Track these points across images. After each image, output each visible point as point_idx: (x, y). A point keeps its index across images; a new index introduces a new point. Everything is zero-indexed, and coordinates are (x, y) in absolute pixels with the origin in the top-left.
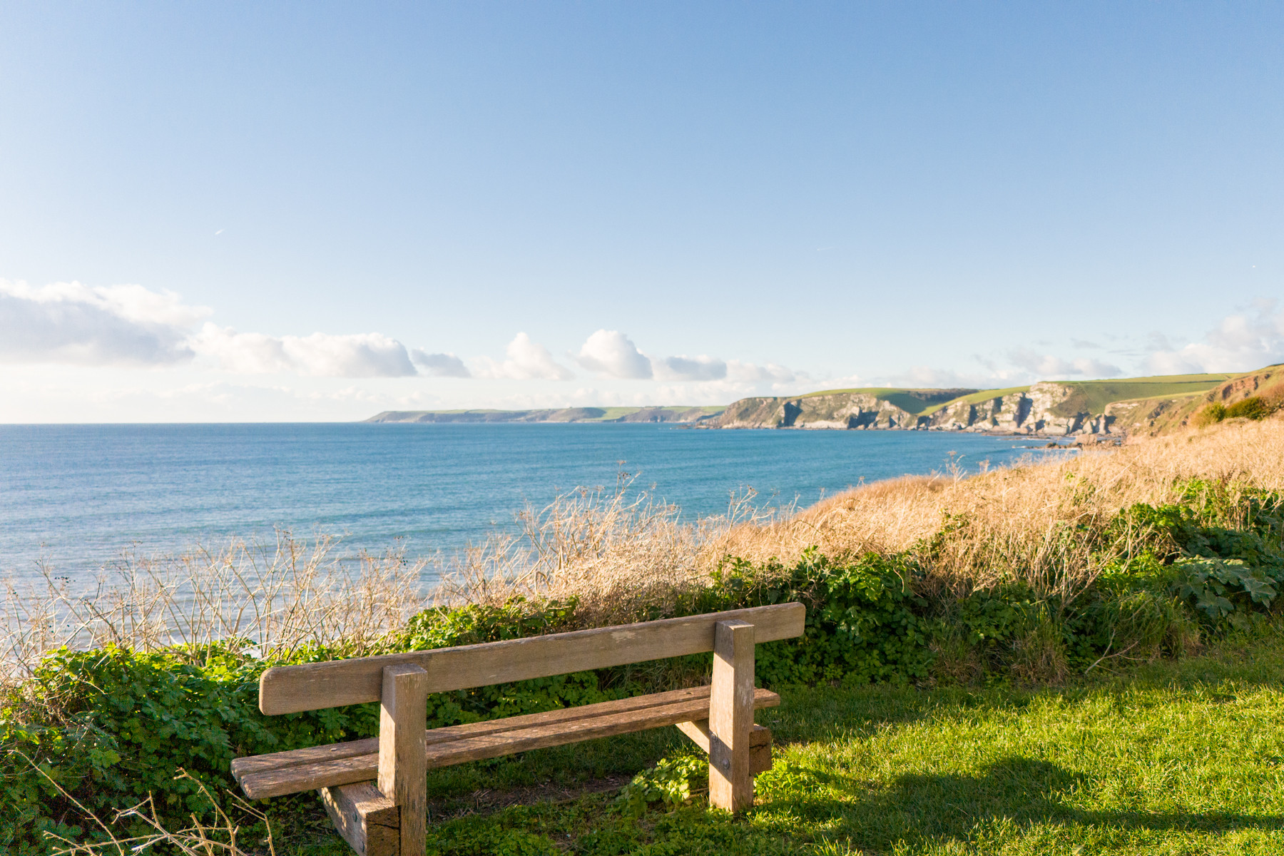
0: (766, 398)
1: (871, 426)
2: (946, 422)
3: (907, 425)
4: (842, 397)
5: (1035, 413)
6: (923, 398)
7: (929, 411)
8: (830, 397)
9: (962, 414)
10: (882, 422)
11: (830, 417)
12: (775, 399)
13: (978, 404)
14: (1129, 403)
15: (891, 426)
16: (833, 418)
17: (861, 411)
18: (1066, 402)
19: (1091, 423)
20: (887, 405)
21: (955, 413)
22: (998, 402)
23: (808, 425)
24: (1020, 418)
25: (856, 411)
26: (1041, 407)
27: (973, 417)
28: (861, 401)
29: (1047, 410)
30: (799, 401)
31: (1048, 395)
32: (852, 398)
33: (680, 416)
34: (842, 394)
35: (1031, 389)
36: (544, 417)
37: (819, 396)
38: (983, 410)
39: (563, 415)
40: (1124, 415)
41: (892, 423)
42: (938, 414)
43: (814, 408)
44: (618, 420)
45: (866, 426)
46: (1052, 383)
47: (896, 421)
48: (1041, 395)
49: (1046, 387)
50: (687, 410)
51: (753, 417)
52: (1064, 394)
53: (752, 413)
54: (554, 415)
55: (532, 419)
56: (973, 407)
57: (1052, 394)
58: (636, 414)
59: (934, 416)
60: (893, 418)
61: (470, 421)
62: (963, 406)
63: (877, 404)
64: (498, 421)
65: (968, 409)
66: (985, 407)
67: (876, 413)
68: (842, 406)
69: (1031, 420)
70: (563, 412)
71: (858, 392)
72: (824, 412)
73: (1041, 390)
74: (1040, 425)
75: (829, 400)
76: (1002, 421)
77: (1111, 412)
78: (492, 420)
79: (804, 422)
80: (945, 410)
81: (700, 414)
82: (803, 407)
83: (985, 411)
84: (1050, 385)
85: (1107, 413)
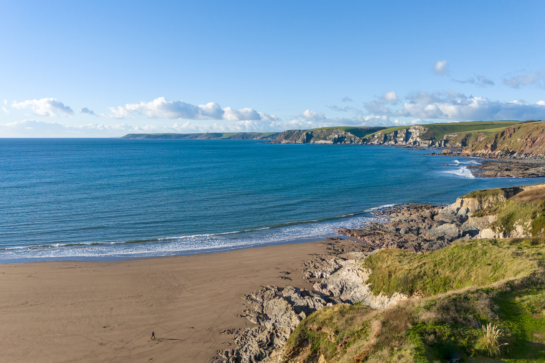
0: (296, 130)
1: (343, 143)
2: (374, 141)
3: (358, 142)
4: (330, 130)
5: (412, 138)
6: (364, 131)
7: (367, 136)
8: (325, 130)
9: (381, 138)
10: (347, 141)
11: (325, 139)
12: (300, 131)
13: (388, 134)
14: (454, 135)
15: (351, 143)
16: (326, 139)
17: (338, 136)
18: (426, 133)
19: (439, 143)
20: (349, 134)
21: (378, 137)
22: (396, 133)
23: (316, 142)
24: (406, 139)
25: (336, 136)
26: (415, 135)
27: (386, 139)
28: (338, 132)
29: (418, 137)
30: (312, 132)
31: (418, 130)
32: (334, 131)
33: (254, 137)
34: (330, 129)
35: (411, 128)
36: (196, 137)
37: (320, 130)
38: (390, 136)
39: (205, 136)
40: (452, 139)
41: (351, 141)
42: (371, 138)
43: (318, 135)
44: (228, 138)
45: (341, 143)
46: (419, 125)
47: (353, 140)
48: (415, 130)
49: (417, 127)
50: (256, 134)
51: (291, 138)
52: (425, 130)
53: (290, 137)
54: (201, 136)
55: (191, 138)
56: (385, 135)
57: (419, 130)
58: (235, 136)
59: (369, 138)
60: (352, 139)
61: (166, 138)
62: (381, 134)
63: (345, 133)
64: (177, 138)
65: (383, 135)
66: (391, 135)
67: (345, 137)
68: (330, 134)
69: (411, 140)
70: (205, 134)
71: (337, 128)
72: (322, 136)
73: (415, 128)
74: (415, 143)
75: (325, 132)
76: (399, 141)
77: (446, 138)
78: (175, 138)
79: (314, 141)
80: (373, 136)
81: (263, 136)
82: (314, 135)
83: (390, 137)
84: (419, 126)
85: (445, 138)
